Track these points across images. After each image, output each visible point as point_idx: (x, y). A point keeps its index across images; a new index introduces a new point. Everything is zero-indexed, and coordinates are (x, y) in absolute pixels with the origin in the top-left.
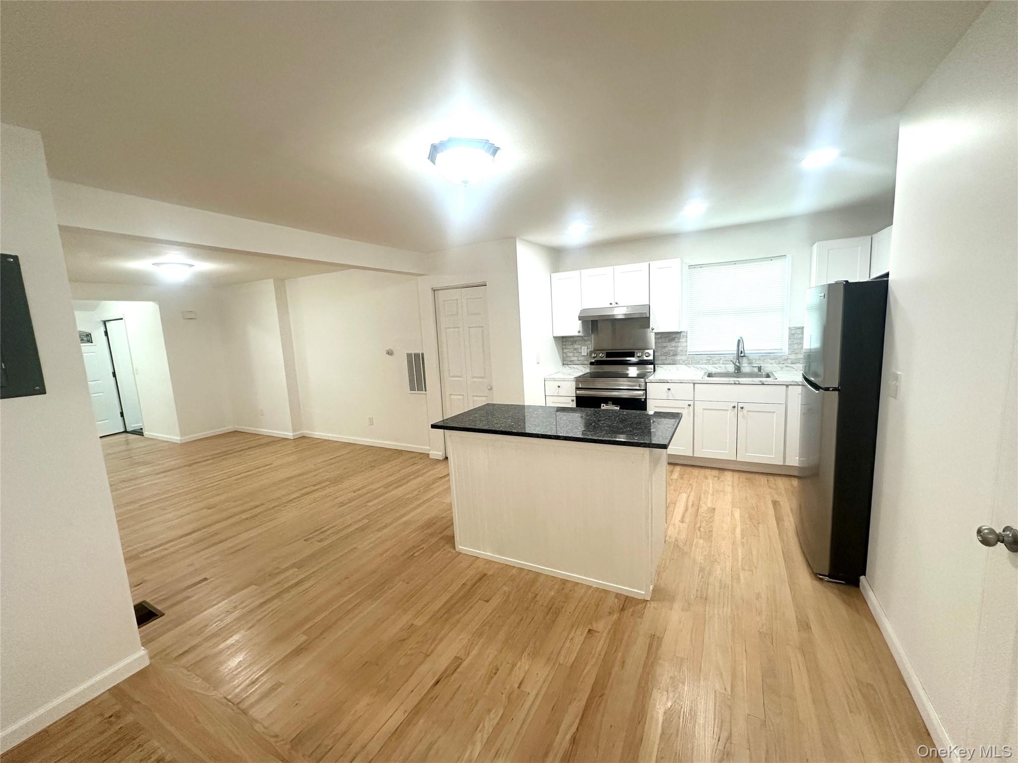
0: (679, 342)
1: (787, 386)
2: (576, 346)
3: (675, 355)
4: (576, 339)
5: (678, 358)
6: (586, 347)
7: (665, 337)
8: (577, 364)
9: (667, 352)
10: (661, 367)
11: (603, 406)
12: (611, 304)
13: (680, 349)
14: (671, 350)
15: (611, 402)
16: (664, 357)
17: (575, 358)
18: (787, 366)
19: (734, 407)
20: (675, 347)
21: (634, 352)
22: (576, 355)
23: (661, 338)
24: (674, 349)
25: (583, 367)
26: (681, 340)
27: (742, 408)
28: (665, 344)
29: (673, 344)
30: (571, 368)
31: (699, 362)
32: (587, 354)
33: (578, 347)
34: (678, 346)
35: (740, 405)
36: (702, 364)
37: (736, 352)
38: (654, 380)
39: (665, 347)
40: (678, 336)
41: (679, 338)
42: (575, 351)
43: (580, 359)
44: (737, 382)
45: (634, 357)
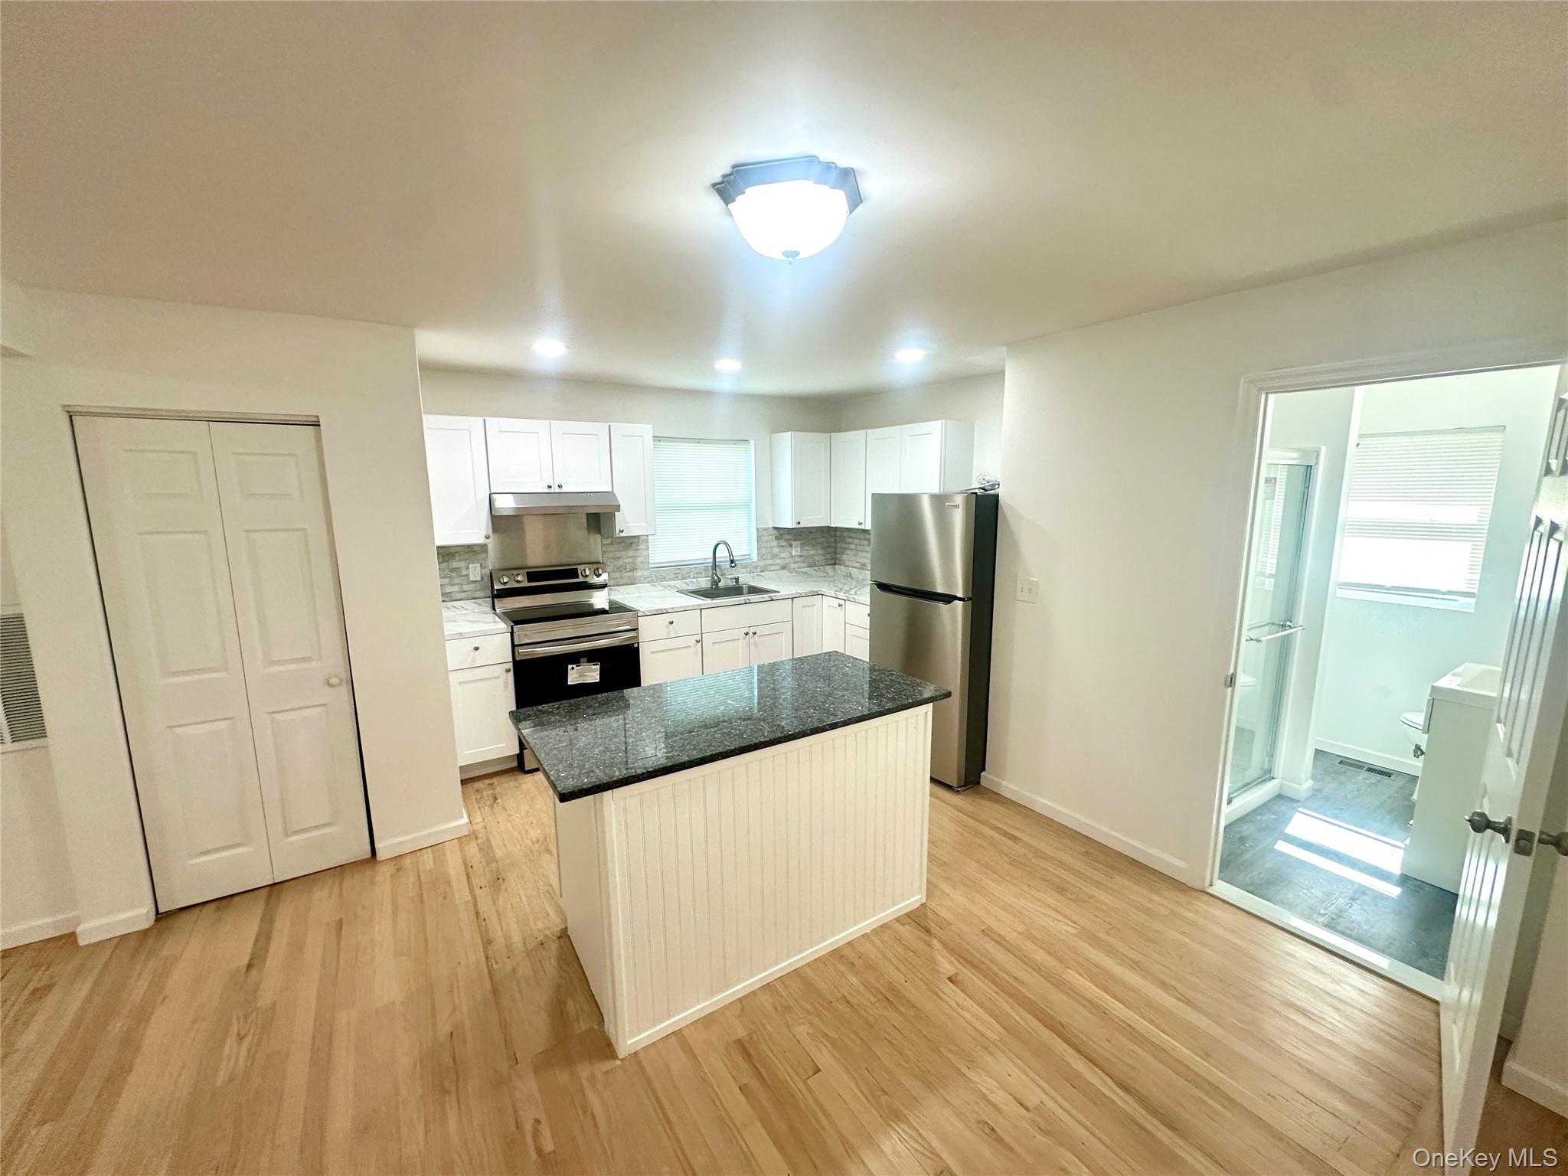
0: (638, 550)
1: (793, 598)
2: (455, 564)
3: (633, 570)
4: (452, 551)
5: (638, 574)
6: (479, 565)
7: (619, 543)
8: (460, 600)
9: (622, 566)
10: (616, 590)
11: (573, 668)
12: (550, 487)
13: (639, 560)
14: (628, 563)
15: (585, 659)
16: (618, 575)
17: (456, 589)
18: (758, 575)
19: (747, 634)
20: (632, 557)
21: (577, 569)
22: (456, 581)
23: (612, 544)
24: (631, 560)
25: (476, 603)
26: (640, 547)
27: (755, 633)
28: (618, 554)
29: (631, 553)
30: (448, 608)
31: (665, 578)
32: (482, 578)
33: (462, 564)
34: (636, 557)
35: (752, 630)
36: (670, 580)
37: (711, 560)
38: (649, 611)
39: (619, 558)
40: (636, 541)
41: (638, 544)
42: (454, 574)
43: (466, 588)
44: (748, 601)
45: (578, 577)
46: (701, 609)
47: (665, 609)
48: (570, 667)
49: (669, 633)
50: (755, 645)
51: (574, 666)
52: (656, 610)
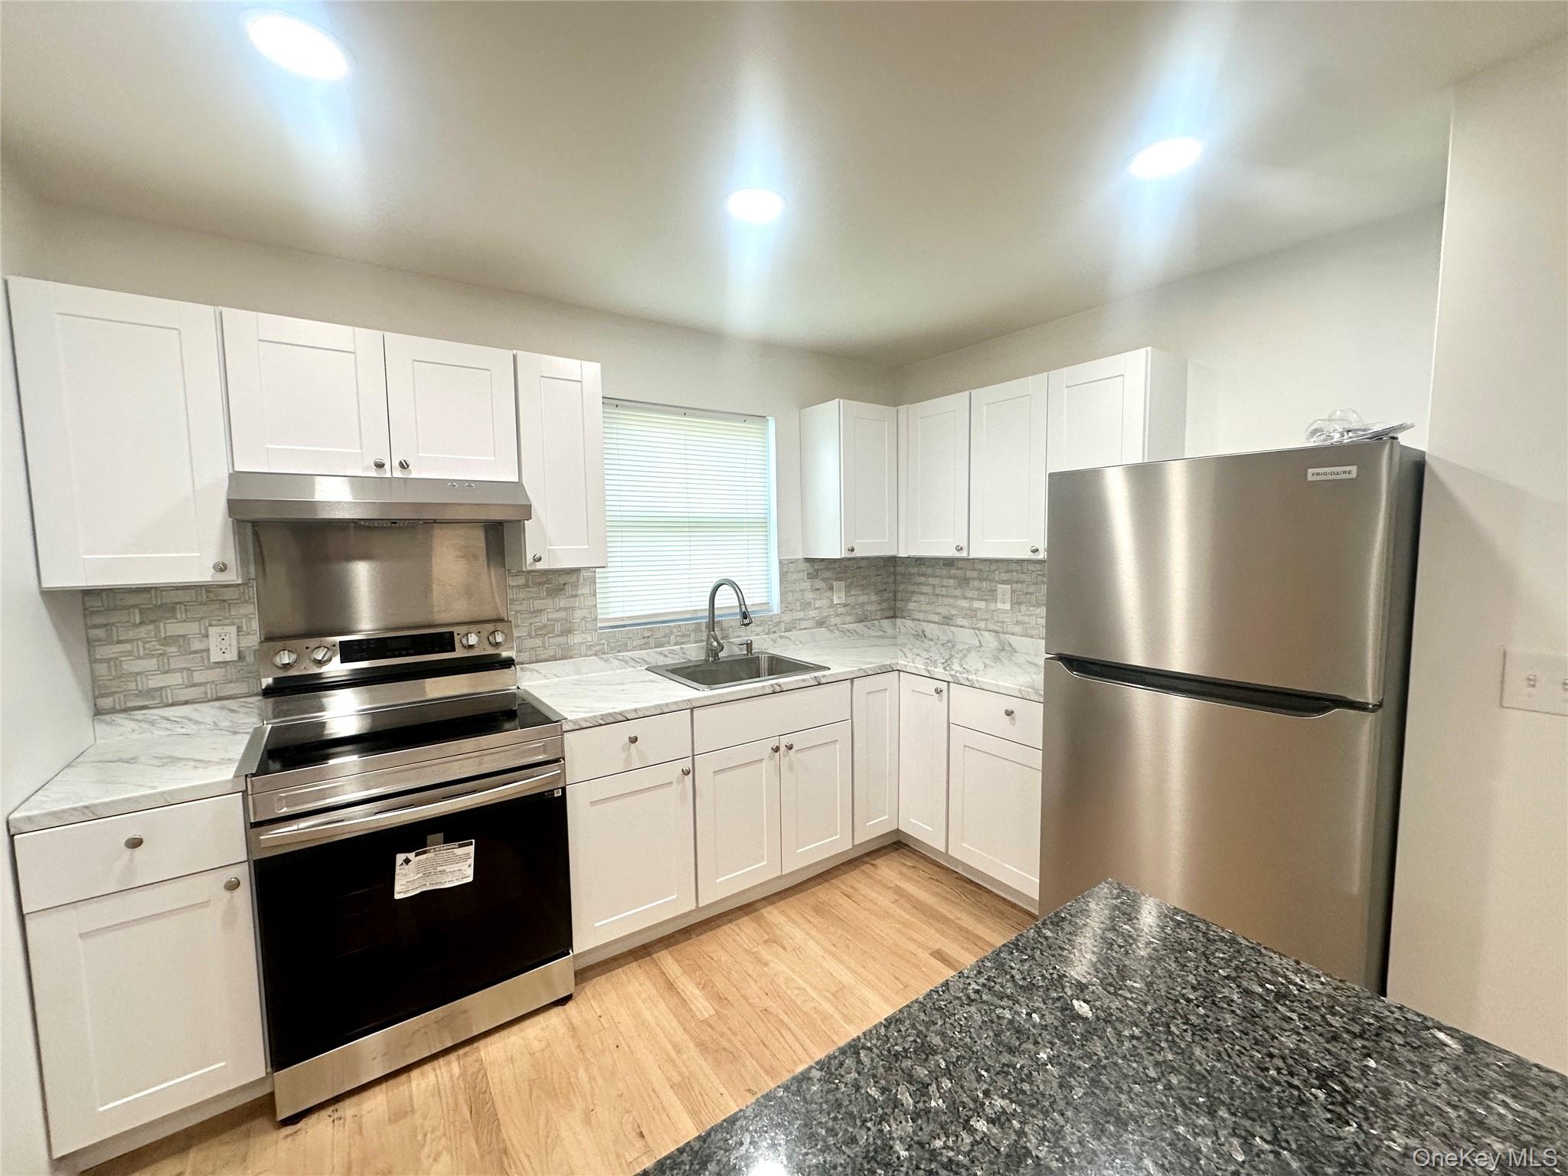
0: (576, 596)
1: (852, 680)
2: (173, 628)
3: (567, 632)
4: (168, 598)
5: (576, 639)
6: (234, 629)
7: (541, 584)
8: (186, 703)
9: (545, 626)
10: (532, 670)
11: (407, 861)
12: (380, 466)
13: (579, 614)
14: (557, 621)
15: (440, 836)
16: (538, 642)
17: (176, 679)
19: (777, 750)
20: (566, 609)
21: (452, 633)
22: (178, 663)
23: (526, 585)
24: (562, 614)
25: (223, 708)
26: (579, 592)
27: (790, 748)
28: (538, 604)
29: (562, 602)
30: (152, 723)
31: (626, 645)
32: (241, 656)
33: (193, 628)
34: (573, 608)
35: (785, 741)
36: (634, 649)
37: (707, 614)
38: (585, 720)
39: (541, 611)
40: (573, 579)
41: (575, 586)
42: (173, 649)
43: (198, 677)
45: (453, 649)
46: (692, 709)
47: (620, 714)
48: (400, 858)
49: (628, 759)
50: (791, 768)
51: (411, 856)
52: (603, 717)
